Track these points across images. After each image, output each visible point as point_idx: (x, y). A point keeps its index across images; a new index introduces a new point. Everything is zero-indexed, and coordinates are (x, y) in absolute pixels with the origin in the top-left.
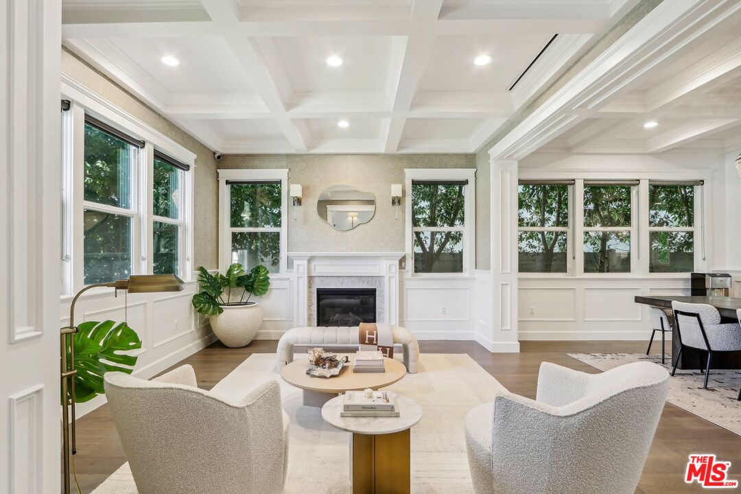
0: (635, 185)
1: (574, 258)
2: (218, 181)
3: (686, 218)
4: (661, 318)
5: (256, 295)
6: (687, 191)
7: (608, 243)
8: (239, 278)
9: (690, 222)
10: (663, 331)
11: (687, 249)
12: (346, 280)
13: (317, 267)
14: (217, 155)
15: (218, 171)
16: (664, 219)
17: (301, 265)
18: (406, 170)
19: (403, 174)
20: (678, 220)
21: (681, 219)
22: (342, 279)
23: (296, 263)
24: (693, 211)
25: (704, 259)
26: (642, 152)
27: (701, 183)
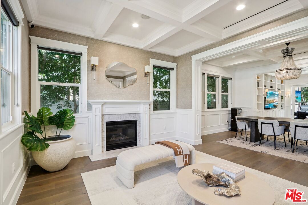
1: (204, 103)
2: (30, 45)
4: (245, 125)
5: (65, 129)
8: (50, 118)
9: (227, 92)
12: (122, 116)
13: (106, 109)
14: (30, 24)
15: (30, 37)
17: (98, 108)
18: (150, 59)
19: (149, 61)
22: (120, 115)
23: (94, 107)
25: (231, 104)
26: (221, 66)
27: (231, 79)
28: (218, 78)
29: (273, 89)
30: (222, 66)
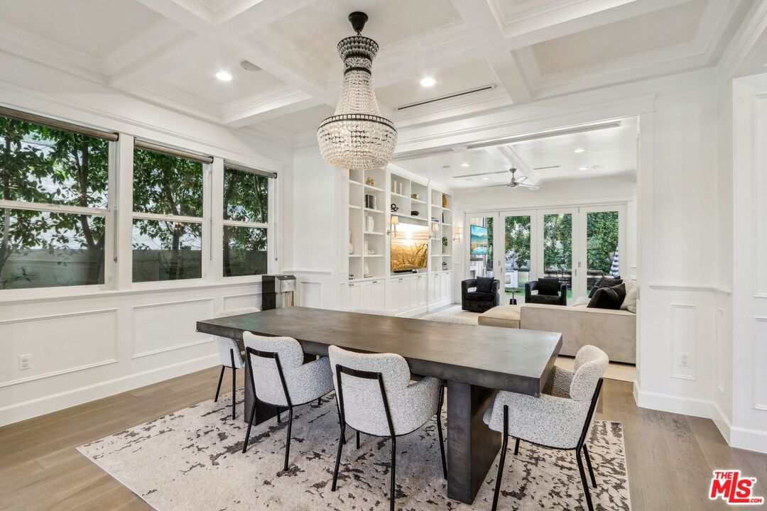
0: (207, 163)
1: (116, 260)
3: (260, 216)
4: (232, 351)
6: (262, 188)
7: (181, 239)
9: (264, 220)
10: (234, 368)
11: (261, 247)
16: (242, 215)
20: (254, 217)
21: (256, 216)
24: (267, 209)
25: (276, 259)
26: (216, 120)
27: (275, 175)
28: (209, 166)
29: (420, 218)
30: (225, 122)
